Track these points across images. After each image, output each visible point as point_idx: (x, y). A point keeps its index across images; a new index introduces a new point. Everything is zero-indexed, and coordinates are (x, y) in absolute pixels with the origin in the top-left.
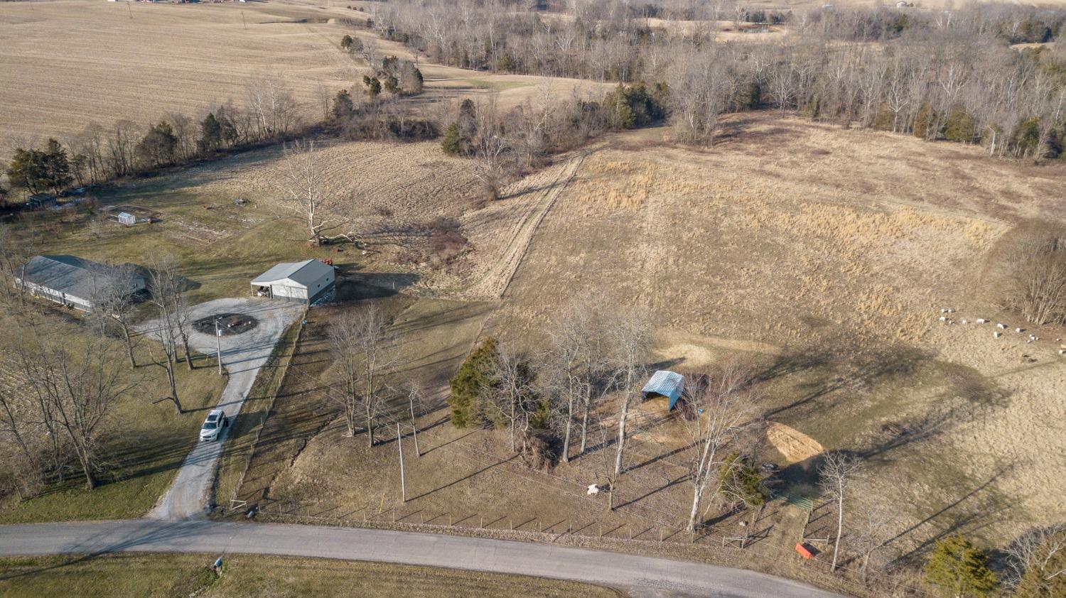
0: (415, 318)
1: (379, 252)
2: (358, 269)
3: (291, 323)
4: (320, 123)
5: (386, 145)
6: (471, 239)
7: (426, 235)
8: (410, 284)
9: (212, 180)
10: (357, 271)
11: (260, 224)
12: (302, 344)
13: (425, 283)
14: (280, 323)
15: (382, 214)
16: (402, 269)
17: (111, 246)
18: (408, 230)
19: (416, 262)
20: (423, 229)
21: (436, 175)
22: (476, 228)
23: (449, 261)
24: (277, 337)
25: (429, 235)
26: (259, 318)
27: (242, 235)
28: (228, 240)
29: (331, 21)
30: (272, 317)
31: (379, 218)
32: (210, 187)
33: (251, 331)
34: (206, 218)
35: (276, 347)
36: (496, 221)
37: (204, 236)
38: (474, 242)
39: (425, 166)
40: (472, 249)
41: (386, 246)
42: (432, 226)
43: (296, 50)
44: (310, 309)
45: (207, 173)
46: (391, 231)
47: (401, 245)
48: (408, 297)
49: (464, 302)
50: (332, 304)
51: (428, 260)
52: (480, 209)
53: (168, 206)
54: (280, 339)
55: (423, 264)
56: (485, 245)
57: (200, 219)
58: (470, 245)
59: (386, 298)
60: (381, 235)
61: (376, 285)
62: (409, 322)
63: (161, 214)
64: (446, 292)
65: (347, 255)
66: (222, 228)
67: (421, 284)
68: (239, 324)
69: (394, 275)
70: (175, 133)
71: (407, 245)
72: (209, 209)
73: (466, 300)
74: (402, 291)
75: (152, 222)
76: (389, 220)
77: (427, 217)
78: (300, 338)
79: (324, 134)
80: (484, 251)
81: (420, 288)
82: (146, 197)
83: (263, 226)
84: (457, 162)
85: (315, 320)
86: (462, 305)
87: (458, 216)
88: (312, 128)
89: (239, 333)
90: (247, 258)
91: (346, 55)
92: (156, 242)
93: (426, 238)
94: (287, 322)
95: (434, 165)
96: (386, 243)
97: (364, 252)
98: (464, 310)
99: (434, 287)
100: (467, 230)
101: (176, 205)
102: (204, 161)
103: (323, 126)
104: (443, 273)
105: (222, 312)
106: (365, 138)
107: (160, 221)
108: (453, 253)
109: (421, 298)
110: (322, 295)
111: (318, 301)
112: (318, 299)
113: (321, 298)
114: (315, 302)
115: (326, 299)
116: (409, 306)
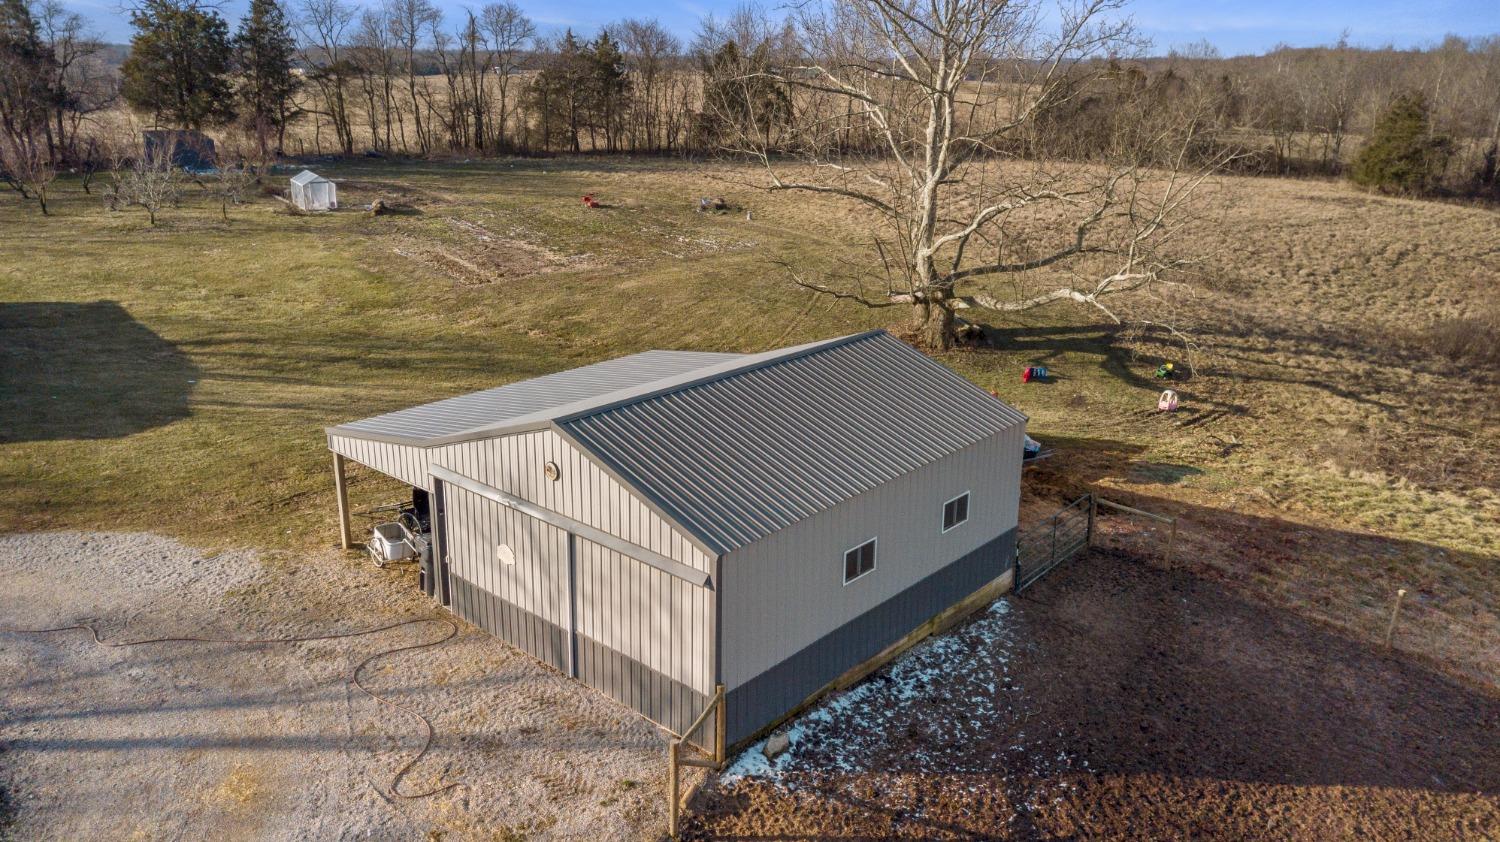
18: (1361, 343)
20: (1423, 352)
28: (575, 281)
31: (1205, 293)
32: (654, 178)
37: (496, 260)
44: (707, 818)
46: (1282, 337)
63: (439, 201)
65: (1077, 402)
71: (1388, 399)
75: (386, 212)
76: (1244, 303)
77: (1401, 320)
83: (736, 259)
95: (1344, 201)
97: (1167, 400)
101: (509, 193)
110: (884, 654)
111: (824, 715)
112: (835, 692)
113: (862, 690)
114: (795, 735)
115: (916, 703)
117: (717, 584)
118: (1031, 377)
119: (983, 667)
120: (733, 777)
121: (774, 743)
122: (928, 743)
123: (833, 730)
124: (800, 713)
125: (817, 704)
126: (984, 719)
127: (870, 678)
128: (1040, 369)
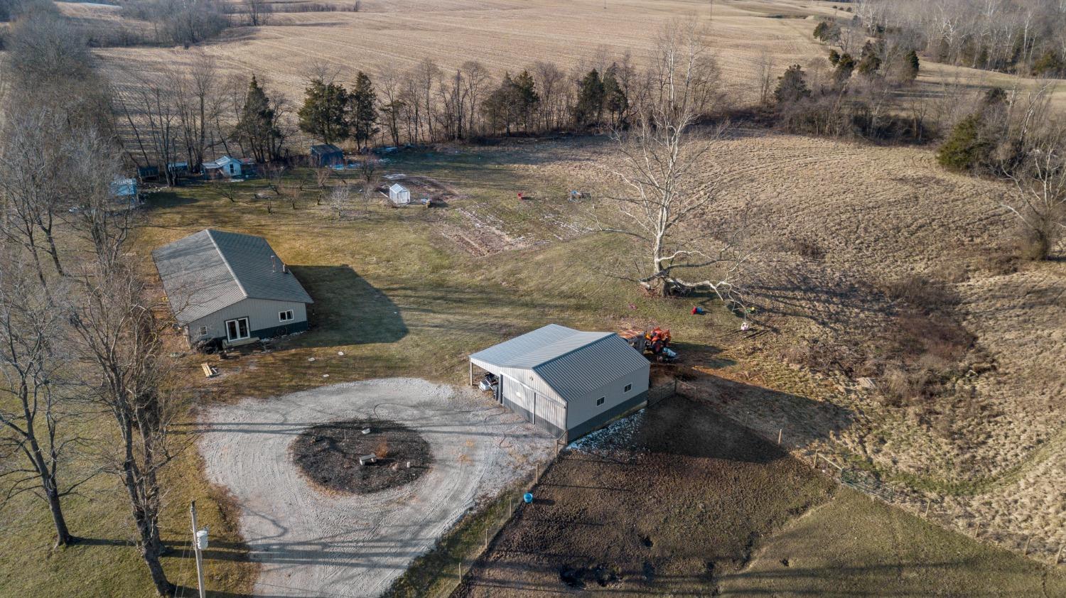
0: (813, 563)
1: (776, 330)
2: (717, 365)
3: (495, 493)
6: (986, 340)
7: (881, 310)
8: (822, 436)
10: (711, 371)
12: (490, 573)
13: (862, 442)
14: (474, 483)
15: (804, 253)
16: (815, 386)
18: (845, 293)
19: (849, 373)
20: (878, 297)
21: (921, 199)
22: (1000, 316)
23: (929, 390)
24: (437, 531)
25: (888, 312)
26: (438, 454)
27: (542, 250)
30: (468, 459)
31: (794, 260)
32: (550, 169)
33: (394, 493)
34: (512, 213)
35: (412, 570)
36: (1051, 309)
38: (993, 348)
39: (903, 180)
40: (988, 366)
41: (793, 320)
42: (897, 292)
44: (563, 455)
46: (812, 290)
47: (824, 324)
48: (809, 475)
49: (965, 541)
50: (618, 454)
51: (877, 373)
52: (1006, 273)
53: (472, 186)
54: (438, 542)
55: (865, 382)
56: (1024, 363)
57: (501, 212)
58: (984, 354)
59: (753, 467)
60: (790, 294)
61: (739, 419)
62: (799, 573)
63: (453, 195)
64: (915, 486)
65: (710, 325)
67: (848, 440)
68: (383, 462)
69: (790, 397)
70: (539, 89)
71: (838, 326)
73: (971, 534)
74: (798, 453)
75: (431, 205)
76: (813, 267)
77: (890, 272)
78: (490, 549)
79: (753, 121)
80: (1020, 380)
81: (845, 454)
84: (965, 182)
85: (558, 496)
86: (962, 553)
87: (955, 281)
89: (366, 490)
90: (529, 293)
93: (881, 316)
94: (488, 487)
95: (917, 181)
96: (796, 314)
97: (744, 326)
99: (880, 459)
100: (976, 315)
101: (483, 187)
104: (912, 420)
105: (383, 414)
107: (444, 205)
108: (943, 368)
109: (842, 485)
110: (607, 422)
111: (591, 436)
112: (593, 431)
113: (601, 431)
114: (583, 440)
115: (613, 434)
116: (805, 508)
117: (567, 408)
118: (696, 312)
119: (632, 427)
120: (569, 448)
121: (579, 441)
122: (614, 444)
123: (592, 439)
124: (585, 435)
125: (589, 433)
126: (628, 439)
127: (603, 428)
128: (701, 308)
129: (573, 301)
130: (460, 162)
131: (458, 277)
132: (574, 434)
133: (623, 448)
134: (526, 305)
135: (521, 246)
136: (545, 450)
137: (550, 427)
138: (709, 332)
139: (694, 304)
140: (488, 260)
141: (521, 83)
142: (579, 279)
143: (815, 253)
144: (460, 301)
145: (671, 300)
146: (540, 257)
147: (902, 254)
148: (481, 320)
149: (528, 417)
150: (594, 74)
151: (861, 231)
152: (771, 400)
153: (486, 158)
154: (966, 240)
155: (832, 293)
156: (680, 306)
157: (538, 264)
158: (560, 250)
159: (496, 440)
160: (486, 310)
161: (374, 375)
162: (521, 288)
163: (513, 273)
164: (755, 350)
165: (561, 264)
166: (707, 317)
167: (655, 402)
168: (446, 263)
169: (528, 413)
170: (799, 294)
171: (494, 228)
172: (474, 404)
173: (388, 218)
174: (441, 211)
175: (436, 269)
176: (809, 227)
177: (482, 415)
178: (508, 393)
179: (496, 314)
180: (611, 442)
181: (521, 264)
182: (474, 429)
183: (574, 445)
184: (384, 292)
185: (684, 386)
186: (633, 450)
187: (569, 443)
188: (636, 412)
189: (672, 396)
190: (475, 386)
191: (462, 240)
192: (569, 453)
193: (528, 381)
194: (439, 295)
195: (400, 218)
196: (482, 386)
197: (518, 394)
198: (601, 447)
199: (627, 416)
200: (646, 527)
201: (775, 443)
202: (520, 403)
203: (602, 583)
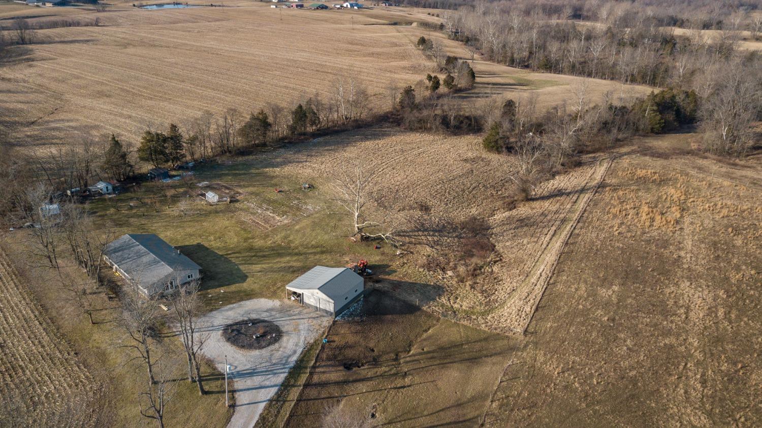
0: (433, 348)
1: (412, 253)
2: (389, 274)
3: (312, 341)
4: (387, 112)
5: (436, 137)
6: (499, 247)
7: (456, 237)
8: (434, 300)
9: (290, 162)
10: (387, 277)
11: (317, 213)
12: (317, 370)
13: (449, 300)
14: (302, 339)
15: (421, 210)
16: (431, 278)
17: (191, 224)
18: (440, 230)
19: (443, 270)
20: (455, 230)
21: (474, 171)
22: (505, 234)
23: (475, 272)
24: (295, 358)
25: (459, 237)
26: (284, 329)
27: (297, 223)
28: (286, 227)
29: (415, 24)
30: (297, 329)
31: (418, 213)
32: (288, 170)
33: (272, 347)
34: (275, 201)
35: (290, 373)
36: (525, 229)
37: (266, 221)
38: (501, 250)
39: (466, 160)
40: (499, 259)
41: (419, 246)
42: (464, 225)
43: (384, 47)
44: (334, 322)
45: (289, 154)
46: (426, 230)
47: (432, 247)
48: (429, 316)
49: (485, 332)
50: (356, 319)
51: (454, 268)
52: (510, 210)
53: (248, 186)
54: (296, 362)
55: (450, 273)
56: (511, 256)
57: (270, 202)
58: (499, 254)
59: (407, 316)
60: (416, 234)
61: (401, 297)
62: (429, 352)
63: (240, 194)
64: (468, 315)
65: (383, 254)
66: (284, 213)
67: (444, 300)
68: (264, 335)
69: (420, 285)
70: (270, 120)
71: (438, 247)
72: (280, 191)
73: (486, 329)
74: (425, 308)
75: (231, 202)
76: (426, 217)
77: (461, 215)
78: (316, 362)
79: (389, 122)
80: (510, 264)
81: (443, 305)
82: (235, 175)
83: (318, 215)
84: (494, 157)
85: (336, 338)
86: (483, 336)
87: (489, 217)
88: (380, 116)
89: (261, 348)
90: (297, 248)
91: (420, 52)
92: (227, 223)
93: (456, 239)
94: (308, 339)
95: (473, 160)
96: (420, 243)
97: (398, 252)
98: (483, 343)
99: (456, 306)
100: (496, 235)
101: (254, 186)
102: (290, 143)
103: (389, 115)
104: (468, 288)
105: (254, 316)
106: (421, 128)
107: (237, 201)
108: (480, 262)
109: (442, 318)
110: (349, 306)
116: (429, 329)
117: (334, 303)
118: (377, 248)
128: (379, 246)
129: (319, 249)
130: (235, 170)
131: (258, 243)
132: (337, 313)
133: (357, 316)
134: (296, 254)
135: (286, 221)
136: (326, 322)
137: (326, 312)
138: (383, 257)
139: (375, 244)
140: (271, 231)
141: (261, 116)
142: (319, 237)
143: (425, 208)
144: (264, 256)
145: (364, 243)
146: (297, 227)
147: (465, 204)
148: (278, 265)
149: (317, 309)
150: (300, 107)
151: (447, 194)
152: (413, 287)
153: (248, 166)
154: (494, 193)
155: (435, 231)
156: (369, 246)
157: (298, 231)
158: (305, 222)
159: (306, 321)
160: (278, 260)
161: (242, 300)
162: (292, 245)
163: (286, 237)
164: (404, 263)
165: (309, 230)
166: (381, 249)
167: (367, 294)
168: (250, 236)
169: (317, 307)
170: (420, 233)
171: (269, 213)
172: (291, 307)
173: (210, 213)
174: (237, 205)
175: (246, 240)
176: (422, 194)
177: (297, 311)
178: (306, 300)
179: (285, 261)
180: (352, 314)
181: (289, 232)
182: (295, 317)
183: (338, 318)
184: (225, 256)
185: (377, 285)
186: (361, 316)
187: (336, 317)
188: (360, 300)
189: (373, 291)
190: (289, 299)
191: (254, 221)
192: (337, 321)
193: (316, 294)
194: (253, 254)
195: (217, 212)
196: (293, 298)
197: (311, 300)
198: (348, 317)
199: (356, 302)
200: (371, 345)
201: (416, 305)
202: (312, 304)
203: (359, 367)
